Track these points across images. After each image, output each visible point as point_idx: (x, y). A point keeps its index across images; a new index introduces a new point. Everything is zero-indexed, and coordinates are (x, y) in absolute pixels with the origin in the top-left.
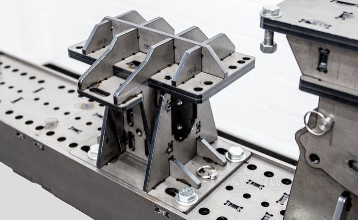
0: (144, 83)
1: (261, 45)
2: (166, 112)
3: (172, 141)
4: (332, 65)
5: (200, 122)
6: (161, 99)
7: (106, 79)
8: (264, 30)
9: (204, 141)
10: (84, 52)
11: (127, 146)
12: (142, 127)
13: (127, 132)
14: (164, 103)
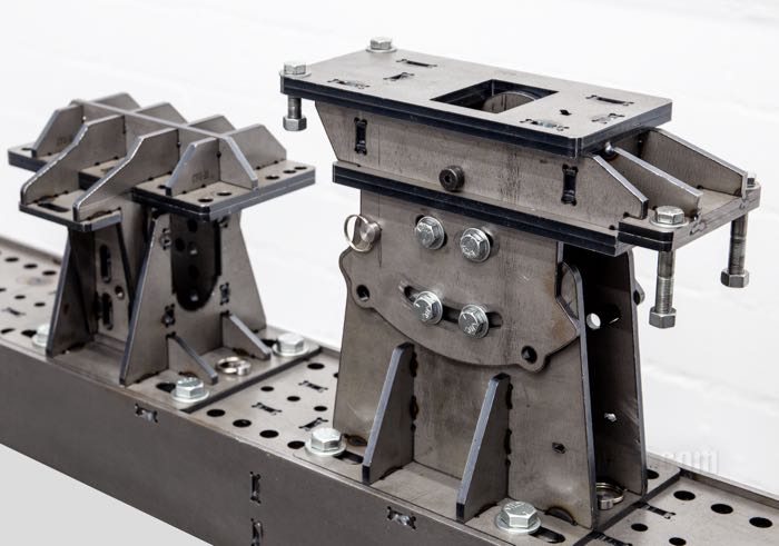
0: (123, 194)
1: (284, 119)
2: (161, 248)
3: (173, 306)
4: (371, 142)
5: (227, 284)
6: (153, 224)
7: (66, 193)
8: (286, 97)
9: (234, 319)
10: (34, 153)
11: (101, 322)
12: (123, 282)
13: (100, 294)
14: (157, 232)
